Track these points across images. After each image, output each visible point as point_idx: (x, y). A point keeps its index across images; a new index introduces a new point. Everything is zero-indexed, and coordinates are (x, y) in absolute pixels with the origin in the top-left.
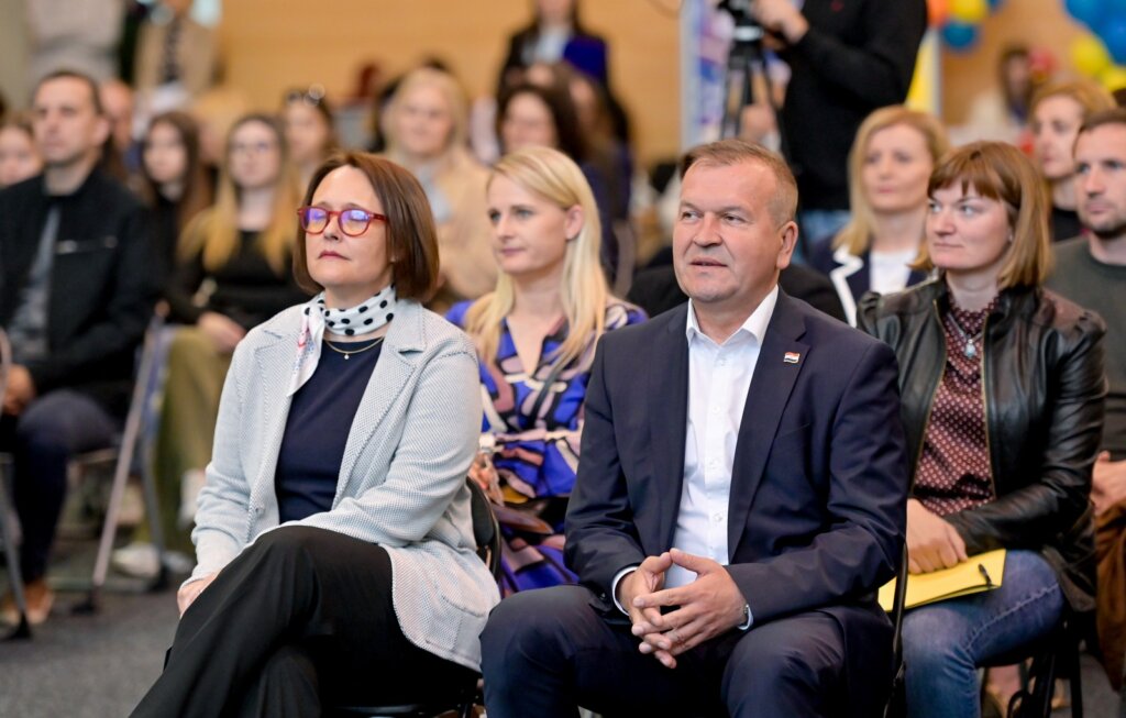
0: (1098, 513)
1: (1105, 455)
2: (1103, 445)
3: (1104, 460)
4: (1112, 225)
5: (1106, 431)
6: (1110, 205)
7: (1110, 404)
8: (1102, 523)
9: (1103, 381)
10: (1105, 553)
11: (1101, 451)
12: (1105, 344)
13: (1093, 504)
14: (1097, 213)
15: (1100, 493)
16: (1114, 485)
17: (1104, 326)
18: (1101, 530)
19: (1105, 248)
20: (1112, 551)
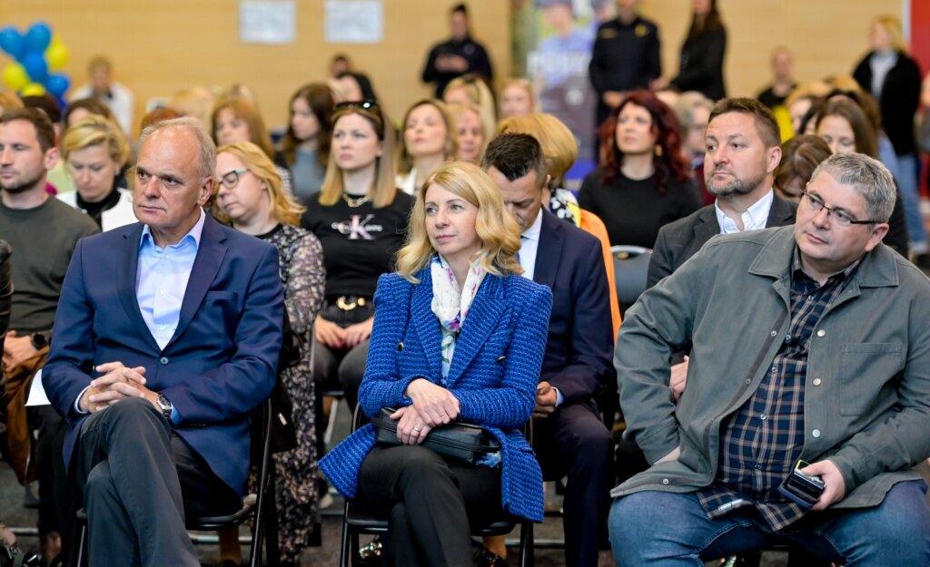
0: (8, 369)
1: (13, 332)
2: (11, 326)
3: (11, 336)
4: (16, 186)
5: (12, 317)
6: (17, 173)
7: (15, 298)
8: (10, 376)
9: (10, 286)
10: (14, 394)
11: (10, 330)
12: (12, 261)
13: (5, 364)
14: (7, 177)
15: (9, 355)
16: (18, 352)
17: (10, 249)
18: (10, 381)
19: (13, 200)
20: (17, 395)
